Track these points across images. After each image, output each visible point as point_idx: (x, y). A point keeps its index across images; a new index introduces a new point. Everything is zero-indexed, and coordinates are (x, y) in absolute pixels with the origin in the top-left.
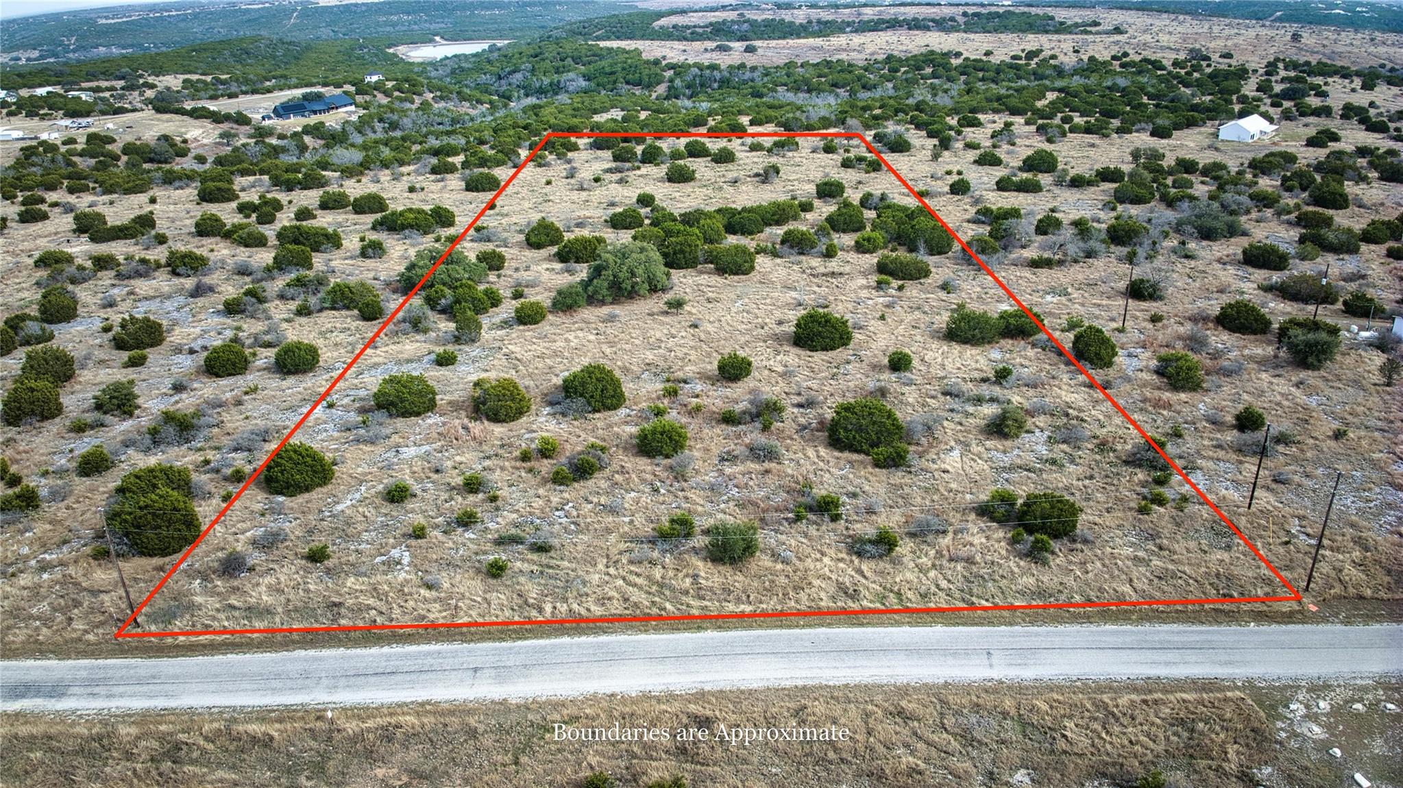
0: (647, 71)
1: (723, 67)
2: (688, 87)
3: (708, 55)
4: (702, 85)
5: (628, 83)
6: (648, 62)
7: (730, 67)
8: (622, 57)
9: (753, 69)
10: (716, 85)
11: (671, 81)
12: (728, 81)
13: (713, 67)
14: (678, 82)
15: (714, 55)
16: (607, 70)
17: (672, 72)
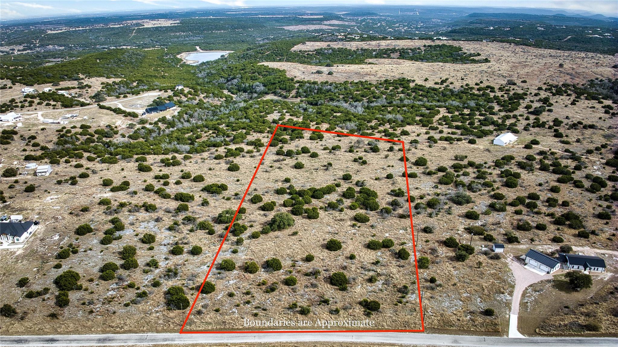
0: (288, 84)
1: (319, 82)
2: (305, 92)
3: (313, 76)
4: (310, 91)
5: (280, 89)
6: (289, 79)
7: (322, 83)
8: (278, 74)
9: (331, 85)
10: (316, 91)
11: (298, 89)
12: (321, 89)
13: (315, 83)
14: (301, 90)
15: (316, 76)
16: (272, 81)
17: (298, 84)
